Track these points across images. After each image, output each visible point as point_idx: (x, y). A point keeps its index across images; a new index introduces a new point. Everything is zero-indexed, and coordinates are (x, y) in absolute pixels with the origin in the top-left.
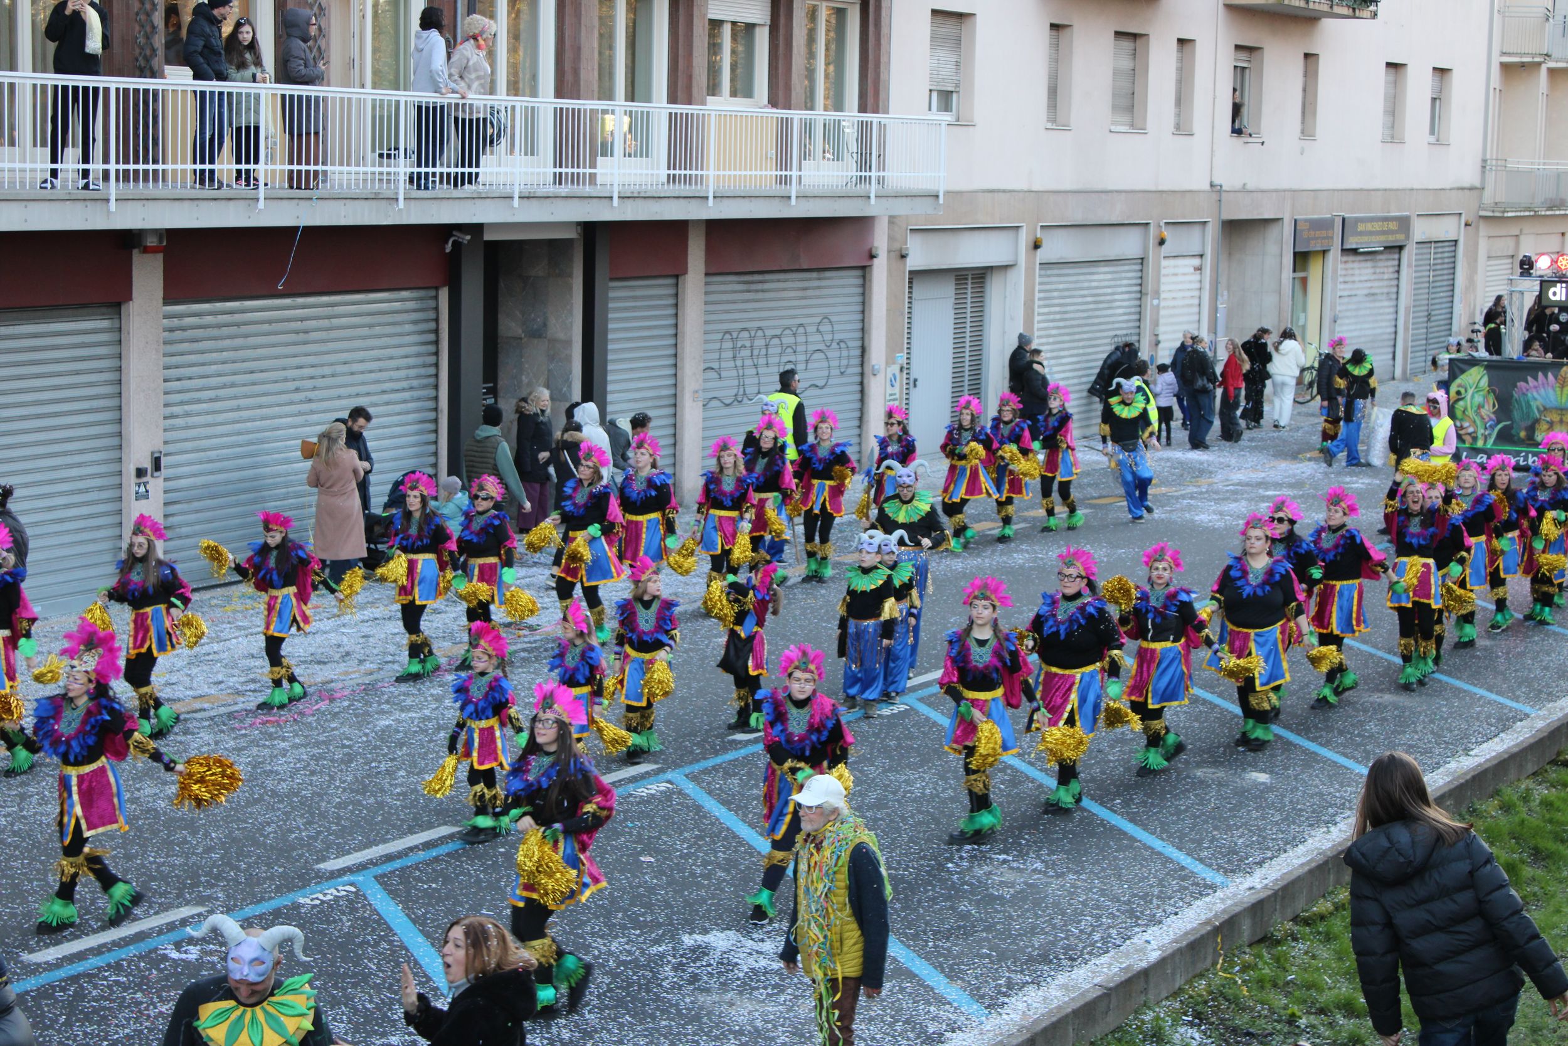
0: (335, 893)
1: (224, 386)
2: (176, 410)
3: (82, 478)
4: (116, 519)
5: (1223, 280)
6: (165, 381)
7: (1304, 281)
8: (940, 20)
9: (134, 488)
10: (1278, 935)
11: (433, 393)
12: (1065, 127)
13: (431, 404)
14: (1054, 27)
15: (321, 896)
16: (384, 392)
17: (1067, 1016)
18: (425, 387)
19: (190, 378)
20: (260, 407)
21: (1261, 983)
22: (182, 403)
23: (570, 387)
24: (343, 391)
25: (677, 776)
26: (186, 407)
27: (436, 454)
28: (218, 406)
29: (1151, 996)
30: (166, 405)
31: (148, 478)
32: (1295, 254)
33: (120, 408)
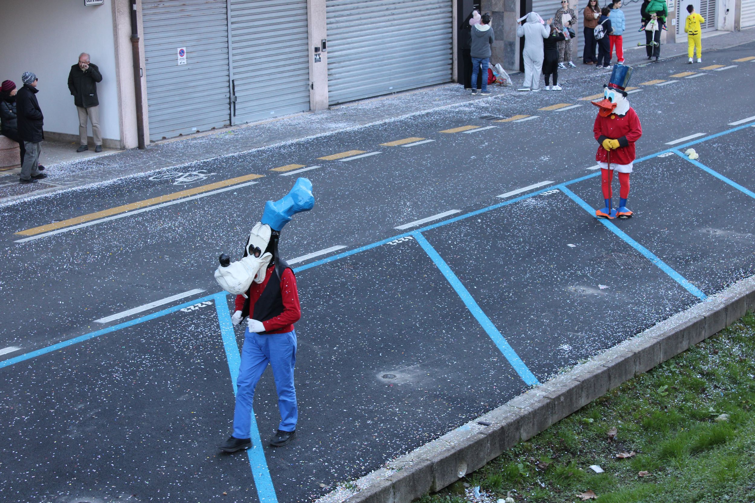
0: (403, 239)
1: (353, 9)
2: (332, 20)
3: (291, 53)
4: (306, 71)
6: (327, 7)
9: (314, 57)
11: (450, 9)
13: (449, 15)
15: (397, 241)
16: (427, 9)
17: (743, 297)
18: (446, 6)
19: (338, 5)
20: (370, 18)
22: (335, 17)
23: (515, 4)
24: (408, 10)
25: (562, 187)
26: (337, 19)
27: (452, 38)
28: (351, 18)
30: (327, 18)
31: (320, 52)
33: (307, 20)
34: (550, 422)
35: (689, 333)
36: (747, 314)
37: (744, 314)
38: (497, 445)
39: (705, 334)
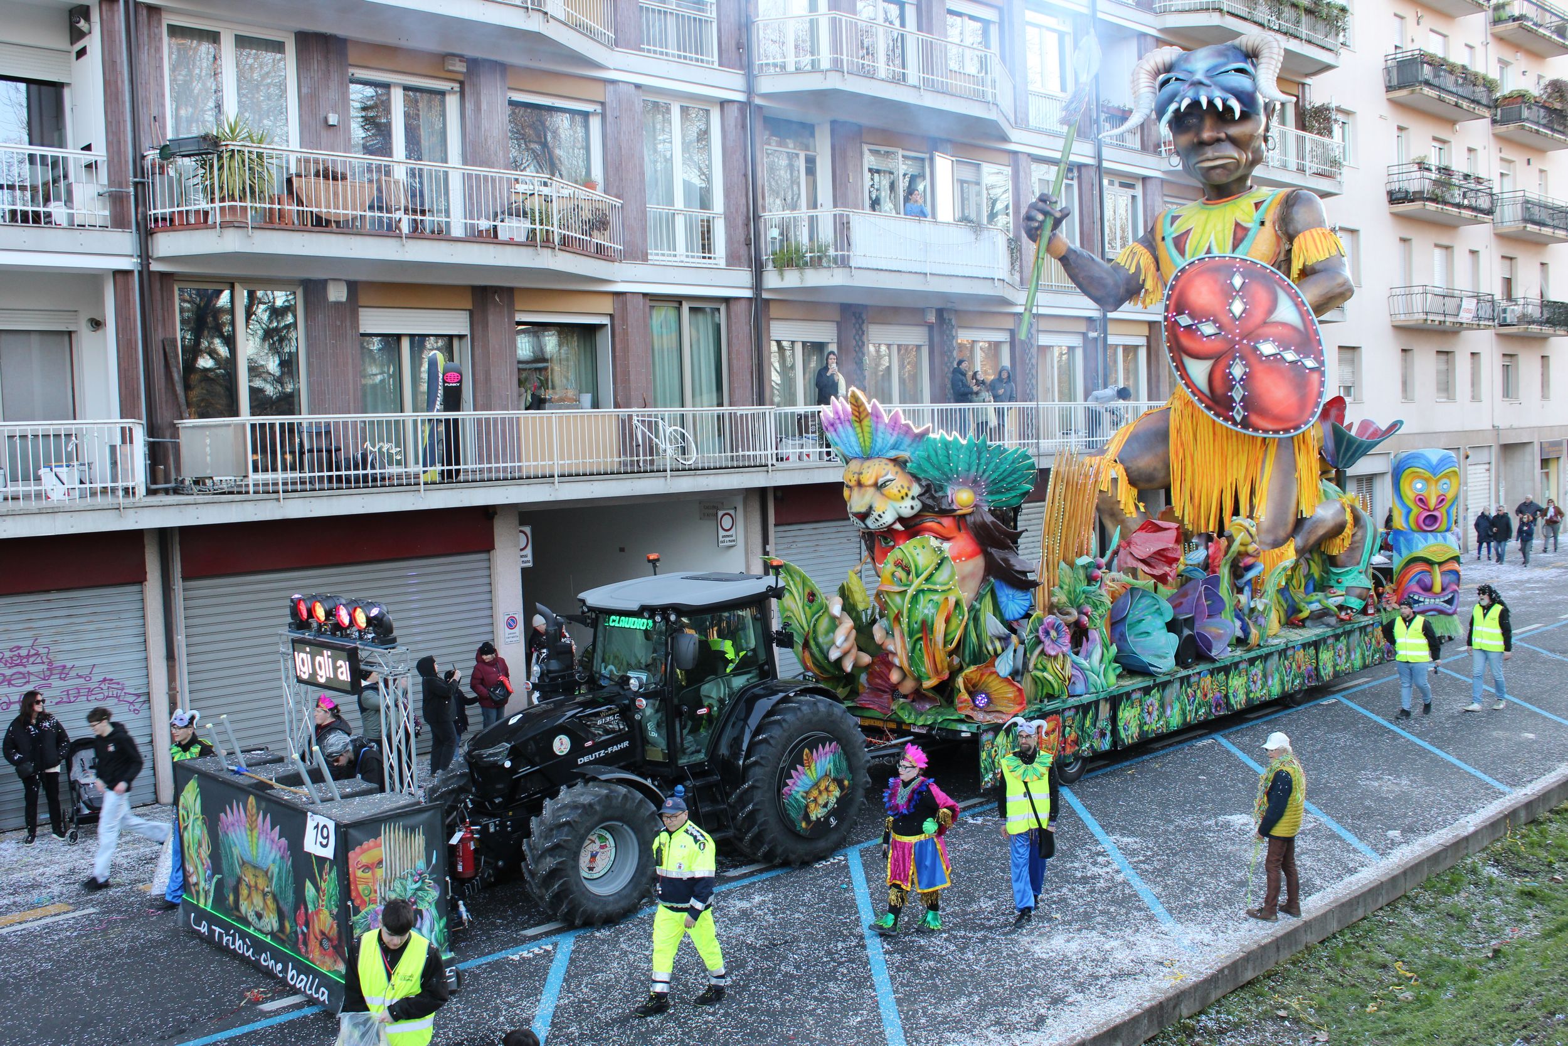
5: (1502, 475)
7: (1547, 474)
8: (1343, 351)
10: (1541, 819)
12: (1412, 400)
14: (1404, 351)
17: (1423, 860)
21: (1532, 845)
25: (1218, 736)
29: (1470, 851)
32: (1542, 460)
34: (1213, 997)
35: (1365, 900)
36: (1428, 879)
37: (1425, 878)
38: (1156, 1022)
39: (1382, 901)
